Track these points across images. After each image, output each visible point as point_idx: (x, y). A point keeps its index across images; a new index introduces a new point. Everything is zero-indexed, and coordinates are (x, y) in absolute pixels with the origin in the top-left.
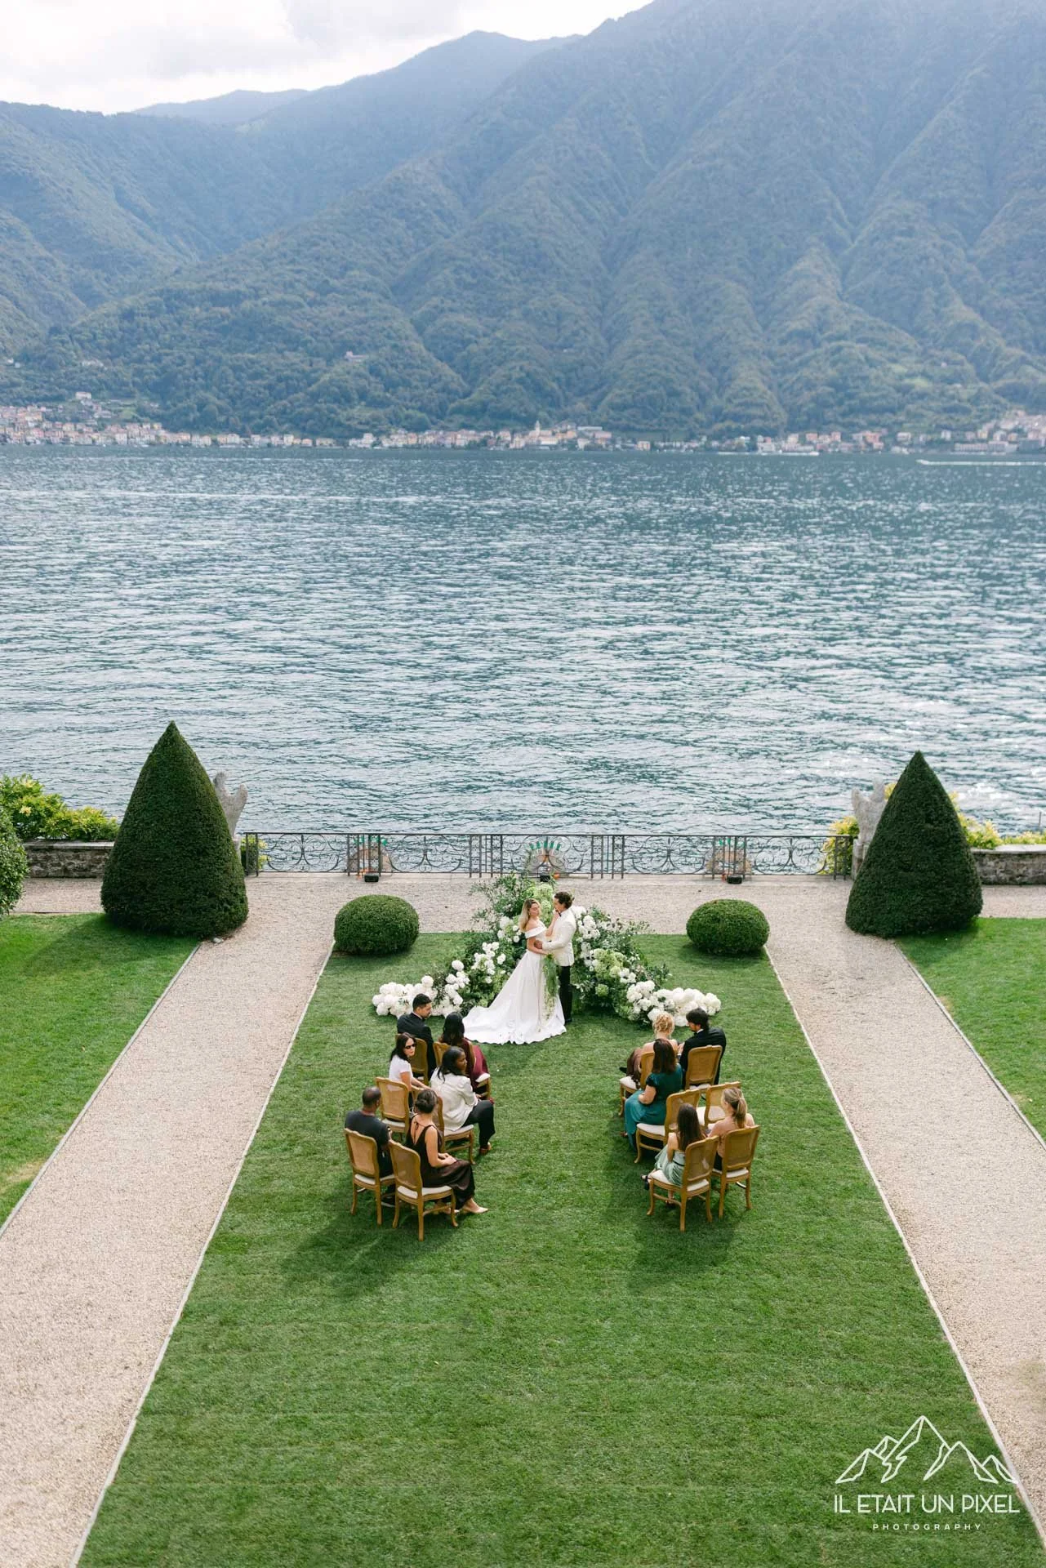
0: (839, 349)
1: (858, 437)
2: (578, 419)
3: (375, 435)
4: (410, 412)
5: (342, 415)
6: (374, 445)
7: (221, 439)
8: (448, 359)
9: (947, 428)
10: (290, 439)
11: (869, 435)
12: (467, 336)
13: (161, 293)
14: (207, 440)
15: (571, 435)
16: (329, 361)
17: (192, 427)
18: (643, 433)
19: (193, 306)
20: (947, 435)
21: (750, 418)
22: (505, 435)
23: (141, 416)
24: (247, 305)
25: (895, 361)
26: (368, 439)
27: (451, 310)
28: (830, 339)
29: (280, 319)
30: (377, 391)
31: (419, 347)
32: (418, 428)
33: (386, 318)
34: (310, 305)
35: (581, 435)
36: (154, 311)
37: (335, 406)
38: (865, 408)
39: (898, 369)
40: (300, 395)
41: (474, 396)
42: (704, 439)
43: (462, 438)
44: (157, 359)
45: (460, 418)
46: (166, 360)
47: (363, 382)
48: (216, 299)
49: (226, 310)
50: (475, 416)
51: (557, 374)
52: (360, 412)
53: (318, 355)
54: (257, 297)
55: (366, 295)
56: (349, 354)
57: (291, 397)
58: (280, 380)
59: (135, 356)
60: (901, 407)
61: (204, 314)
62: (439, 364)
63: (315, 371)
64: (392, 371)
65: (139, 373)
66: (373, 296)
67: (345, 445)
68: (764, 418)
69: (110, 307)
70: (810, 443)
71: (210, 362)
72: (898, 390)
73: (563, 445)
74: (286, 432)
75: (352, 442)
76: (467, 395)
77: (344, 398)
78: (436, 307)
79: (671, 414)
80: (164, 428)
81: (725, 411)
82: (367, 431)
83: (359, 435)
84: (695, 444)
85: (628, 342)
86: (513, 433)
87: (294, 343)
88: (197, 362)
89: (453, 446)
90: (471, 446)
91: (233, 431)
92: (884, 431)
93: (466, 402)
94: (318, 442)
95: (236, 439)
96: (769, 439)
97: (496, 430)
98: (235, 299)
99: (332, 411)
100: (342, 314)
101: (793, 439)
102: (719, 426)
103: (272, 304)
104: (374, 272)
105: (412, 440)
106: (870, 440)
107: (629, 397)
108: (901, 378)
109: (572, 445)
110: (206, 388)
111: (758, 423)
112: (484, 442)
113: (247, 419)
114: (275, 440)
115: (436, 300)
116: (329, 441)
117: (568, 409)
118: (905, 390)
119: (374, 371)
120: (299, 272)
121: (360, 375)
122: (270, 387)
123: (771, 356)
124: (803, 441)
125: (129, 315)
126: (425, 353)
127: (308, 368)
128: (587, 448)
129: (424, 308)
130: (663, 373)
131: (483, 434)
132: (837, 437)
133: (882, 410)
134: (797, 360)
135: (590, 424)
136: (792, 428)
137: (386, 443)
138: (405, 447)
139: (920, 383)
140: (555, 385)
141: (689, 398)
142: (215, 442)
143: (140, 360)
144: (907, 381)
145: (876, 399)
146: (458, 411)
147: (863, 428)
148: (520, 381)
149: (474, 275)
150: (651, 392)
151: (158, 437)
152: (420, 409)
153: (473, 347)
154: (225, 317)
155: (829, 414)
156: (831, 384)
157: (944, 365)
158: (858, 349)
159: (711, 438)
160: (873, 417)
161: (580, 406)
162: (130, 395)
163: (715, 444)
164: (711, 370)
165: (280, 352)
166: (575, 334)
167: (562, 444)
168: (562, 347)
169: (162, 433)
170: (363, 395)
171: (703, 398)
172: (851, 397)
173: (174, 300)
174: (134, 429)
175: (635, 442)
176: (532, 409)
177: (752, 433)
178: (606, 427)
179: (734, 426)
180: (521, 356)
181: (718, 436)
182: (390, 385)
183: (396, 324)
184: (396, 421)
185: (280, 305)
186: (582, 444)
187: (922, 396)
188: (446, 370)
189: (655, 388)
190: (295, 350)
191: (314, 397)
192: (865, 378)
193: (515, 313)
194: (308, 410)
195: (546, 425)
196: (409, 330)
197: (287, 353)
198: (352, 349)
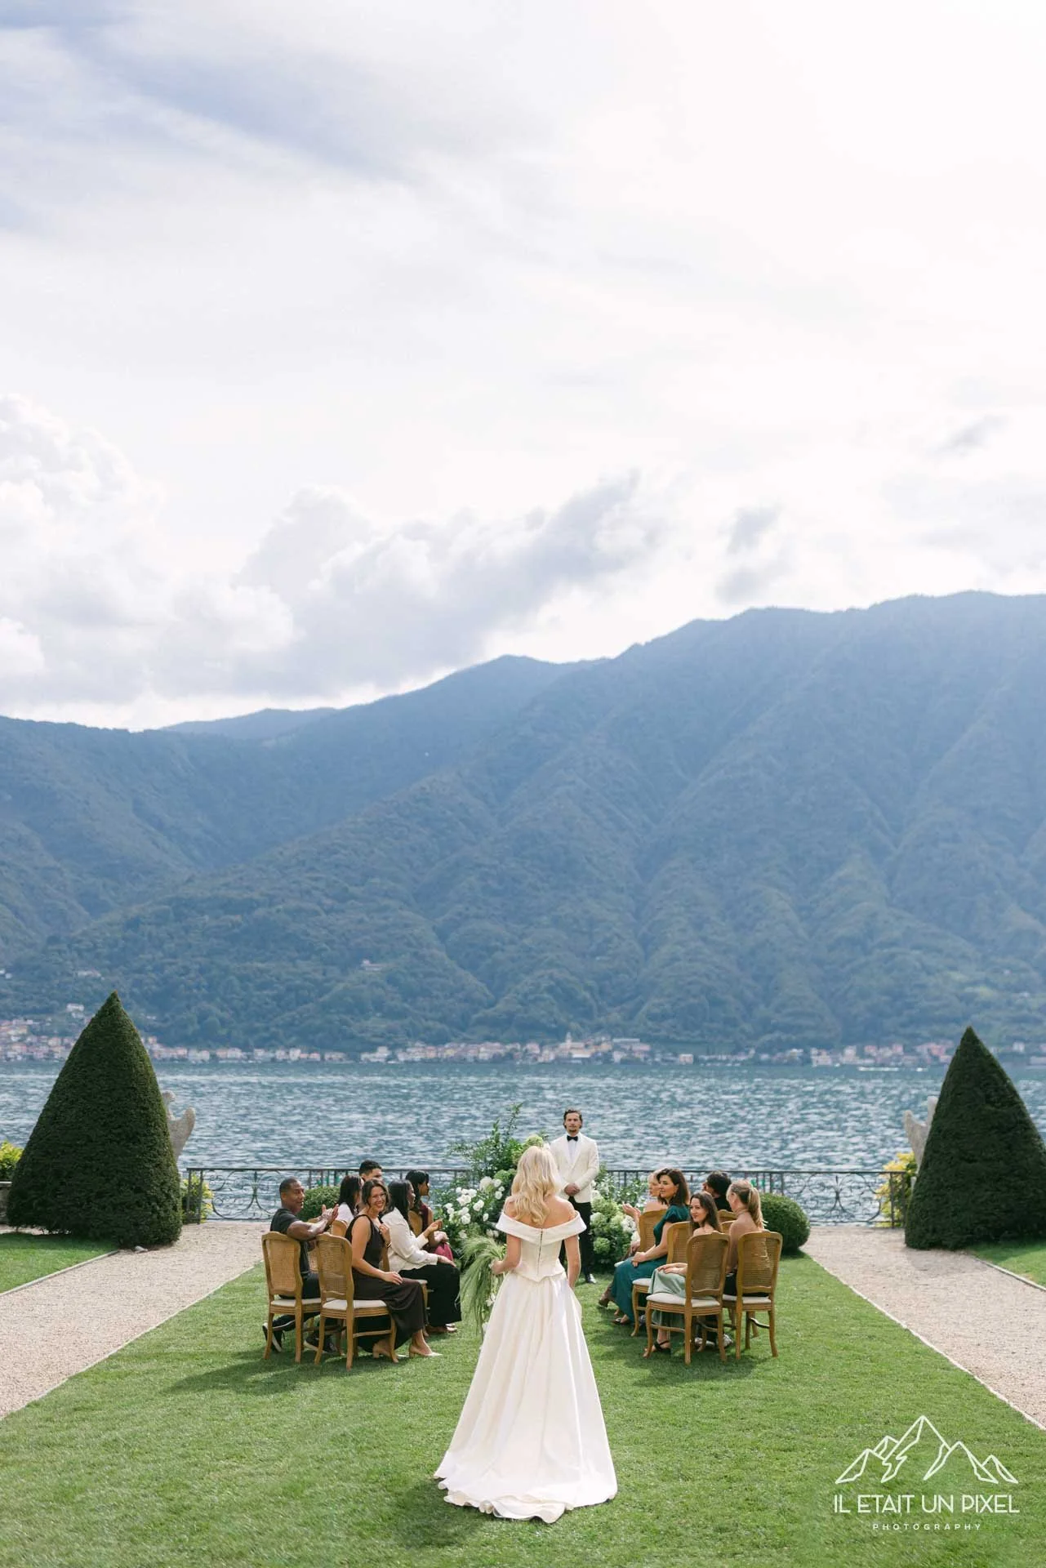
0: (892, 957)
1: (922, 1049)
2: (613, 1031)
3: (391, 1048)
4: (430, 1023)
5: (354, 1029)
6: (388, 1059)
7: (220, 1053)
8: (473, 967)
10: (296, 1054)
11: (935, 1048)
12: (493, 943)
13: (170, 901)
14: (205, 1055)
15: (605, 1047)
16: (344, 971)
17: (190, 1041)
18: (686, 1045)
19: (203, 914)
20: (1020, 1047)
21: (802, 1028)
22: (533, 1048)
24: (260, 912)
25: (954, 969)
26: (382, 1053)
27: (477, 917)
28: (881, 946)
29: (296, 927)
30: (394, 1000)
31: (440, 954)
32: (439, 1040)
33: (406, 926)
34: (327, 912)
35: (616, 1047)
36: (161, 920)
37: (348, 1018)
38: (926, 1018)
39: (959, 977)
40: (310, 1006)
41: (500, 1006)
42: (752, 1052)
43: (486, 1051)
44: (159, 969)
45: (485, 1031)
46: (169, 970)
47: (379, 991)
48: (228, 906)
49: (238, 918)
50: (500, 1027)
51: (590, 983)
52: (376, 1023)
53: (333, 964)
54: (271, 905)
55: (386, 902)
56: (366, 962)
57: (300, 1009)
58: (289, 990)
59: (136, 965)
60: (966, 1018)
61: (214, 923)
62: (461, 972)
63: (327, 981)
64: (411, 980)
65: (137, 984)
66: (392, 903)
67: (357, 1059)
68: (816, 1029)
69: (115, 916)
70: (869, 1057)
71: (215, 972)
72: (961, 999)
73: (598, 1059)
74: (293, 1046)
75: (364, 1056)
76: (492, 1005)
77: (359, 1009)
78: (460, 914)
79: (715, 1025)
80: (160, 1042)
81: (773, 1021)
82: (381, 1045)
83: (372, 1048)
84: (742, 1058)
85: (665, 950)
86: (541, 1046)
87: (307, 951)
88: (201, 971)
89: (476, 1060)
90: (496, 1059)
91: (235, 1045)
92: (950, 1043)
93: (490, 1012)
94: (327, 1056)
95: (238, 1053)
96: (824, 1052)
97: (523, 1042)
98: (249, 906)
99: (345, 1023)
100: (361, 921)
101: (850, 1052)
102: (768, 1038)
103: (287, 912)
104: (395, 879)
105: (431, 1054)
106: (932, 1054)
107: (667, 1006)
108: (962, 986)
109: (607, 1058)
110: (210, 998)
111: (811, 1035)
112: (510, 1056)
113: (252, 1031)
114: (280, 1054)
115: (460, 907)
116: (339, 1055)
117: (602, 1020)
118: (968, 999)
119: (392, 980)
120: (316, 879)
121: (376, 985)
122: (278, 998)
123: (820, 964)
124: (861, 1055)
125: (134, 924)
126: (447, 961)
127: (319, 977)
128: (623, 1062)
129: (447, 916)
130: (705, 981)
131: (509, 1047)
132: (899, 1049)
133: (945, 1021)
134: (847, 968)
135: (625, 1035)
136: (848, 1039)
137: (402, 1057)
138: (423, 1061)
139: (984, 992)
140: (587, 995)
141: (733, 1007)
142: (213, 1057)
143: (140, 971)
144: (969, 990)
145: (935, 1011)
146: (480, 1022)
147: (928, 1040)
148: (550, 990)
149: (501, 882)
150: (692, 1001)
152: (442, 1020)
153: (498, 955)
154: (236, 925)
155: (889, 1025)
156: (887, 993)
157: (1007, 972)
158: (913, 956)
159: (759, 1051)
160: (936, 1028)
161: (615, 1016)
163: (764, 1057)
164: (756, 978)
165: (292, 960)
166: (608, 941)
167: (595, 1057)
168: (594, 955)
169: (159, 1048)
170: (379, 1006)
171: (749, 1008)
172: (909, 1006)
173: (183, 908)
175: (676, 1055)
176: (563, 1020)
177: (805, 1045)
178: (645, 1038)
179: (784, 1037)
180: (550, 964)
181: (766, 1049)
182: (408, 995)
183: (416, 931)
184: (414, 1034)
185: (295, 912)
186: (617, 1057)
187: (987, 1005)
188: (470, 979)
189: (695, 996)
190: (307, 958)
191: (326, 1008)
192: (922, 987)
193: (545, 919)
194: (318, 1022)
195: (577, 1037)
196: (431, 937)
197: (299, 962)
198: (367, 957)
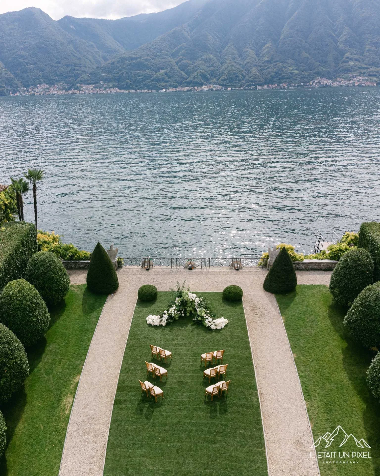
0: (276, 64)
1: (281, 85)
2: (214, 83)
3: (165, 89)
4: (174, 83)
5: (158, 85)
6: (165, 91)
7: (131, 91)
8: (183, 70)
9: (302, 82)
10: (146, 91)
11: (284, 85)
12: (188, 65)
13: (120, 58)
14: (127, 92)
15: (212, 87)
16: (156, 72)
17: (124, 89)
18: (229, 86)
19: (127, 60)
20: (302, 84)
21: (255, 81)
22: (196, 88)
23: (114, 86)
24: (139, 60)
25: (290, 67)
26: (164, 90)
27: (185, 59)
28: (274, 62)
29: (146, 63)
30: (167, 79)
31: (176, 67)
32: (176, 87)
33: (169, 62)
34: (152, 59)
35: (214, 87)
36: (118, 62)
37: (157, 83)
38: (283, 78)
39: (291, 68)
40: (149, 80)
41: (189, 79)
42: (244, 87)
43: (186, 89)
44: (118, 73)
45: (186, 84)
46: (120, 73)
47: (163, 77)
48: (132, 59)
49: (134, 61)
50: (189, 84)
51: (209, 73)
52: (163, 84)
53: (153, 71)
54: (141, 58)
55: (165, 56)
56: (161, 70)
57: (147, 81)
58: (144, 77)
59: (113, 72)
60: (291, 77)
61: (129, 62)
62: (181, 72)
63: (152, 74)
64: (170, 74)
65: (114, 76)
66: (167, 57)
67: (158, 92)
68: (259, 81)
69: (109, 61)
70: (270, 87)
71: (129, 73)
72: (291, 73)
73: (210, 90)
74: (145, 89)
75: (160, 91)
76: (187, 79)
77: (159, 80)
78: (181, 59)
79: (236, 81)
80: (118, 89)
81: (249, 80)
82: (163, 88)
83: (162, 89)
84: (242, 88)
85: (226, 65)
86: (198, 87)
87: (148, 68)
88: (127, 73)
89: (184, 91)
90: (188, 91)
91: (133, 89)
92: (288, 83)
93: (187, 80)
94: (152, 91)
95: (134, 91)
96: (260, 86)
97: (194, 87)
98: (136, 59)
99: (156, 84)
100: (160, 61)
101: (266, 86)
102: (247, 84)
103: (144, 59)
104: (167, 51)
105: (174, 90)
106: (284, 86)
107: (226, 78)
108: (291, 70)
109: (212, 90)
110: (128, 79)
111: (257, 82)
112: (191, 90)
113: (137, 86)
114: (143, 91)
115: (181, 57)
116: (155, 91)
117: (211, 81)
118: (292, 73)
119: (166, 74)
120: (150, 52)
121: (163, 75)
122: (142, 79)
123: (260, 67)
124: (268, 86)
125: (113, 63)
126: (178, 69)
127: (151, 74)
128: (216, 90)
129: (178, 59)
130: (235, 72)
131: (191, 88)
132: (276, 85)
133: (287, 78)
134: (266, 67)
135: (216, 84)
136: (265, 83)
137: (168, 91)
138: (172, 92)
139: (296, 72)
140: (208, 76)
141: (241, 77)
142: (129, 92)
143: (115, 73)
144: (293, 71)
145: (285, 76)
146: (185, 83)
147: (283, 83)
148: (200, 75)
149: (190, 51)
150: (231, 76)
151: (117, 91)
152: (177, 83)
153: (189, 68)
154: (134, 63)
155: (274, 80)
156: (275, 72)
157: (301, 67)
158: (281, 64)
159: (246, 87)
160: (285, 80)
161: (214, 80)
162: (112, 82)
163: (247, 88)
164: (246, 70)
165: (145, 70)
166: (214, 63)
167: (209, 90)
168: (210, 67)
169: (118, 90)
170: (163, 80)
171: (244, 77)
172: (280, 75)
173: (123, 59)
174: (112, 89)
175: (227, 88)
176: (203, 81)
177: (256, 85)
178: (220, 85)
179: (251, 83)
180: (201, 69)
181: (248, 86)
182: (170, 77)
183: (171, 63)
184: (170, 86)
185: (146, 60)
186: (214, 89)
187: (296, 75)
188: (183, 73)
189: (232, 75)
190: (148, 70)
191: (152, 81)
192: (283, 71)
193: (200, 59)
194: (150, 84)
195: (206, 85)
196: (175, 64)
197: (147, 71)
198: (161, 69)
